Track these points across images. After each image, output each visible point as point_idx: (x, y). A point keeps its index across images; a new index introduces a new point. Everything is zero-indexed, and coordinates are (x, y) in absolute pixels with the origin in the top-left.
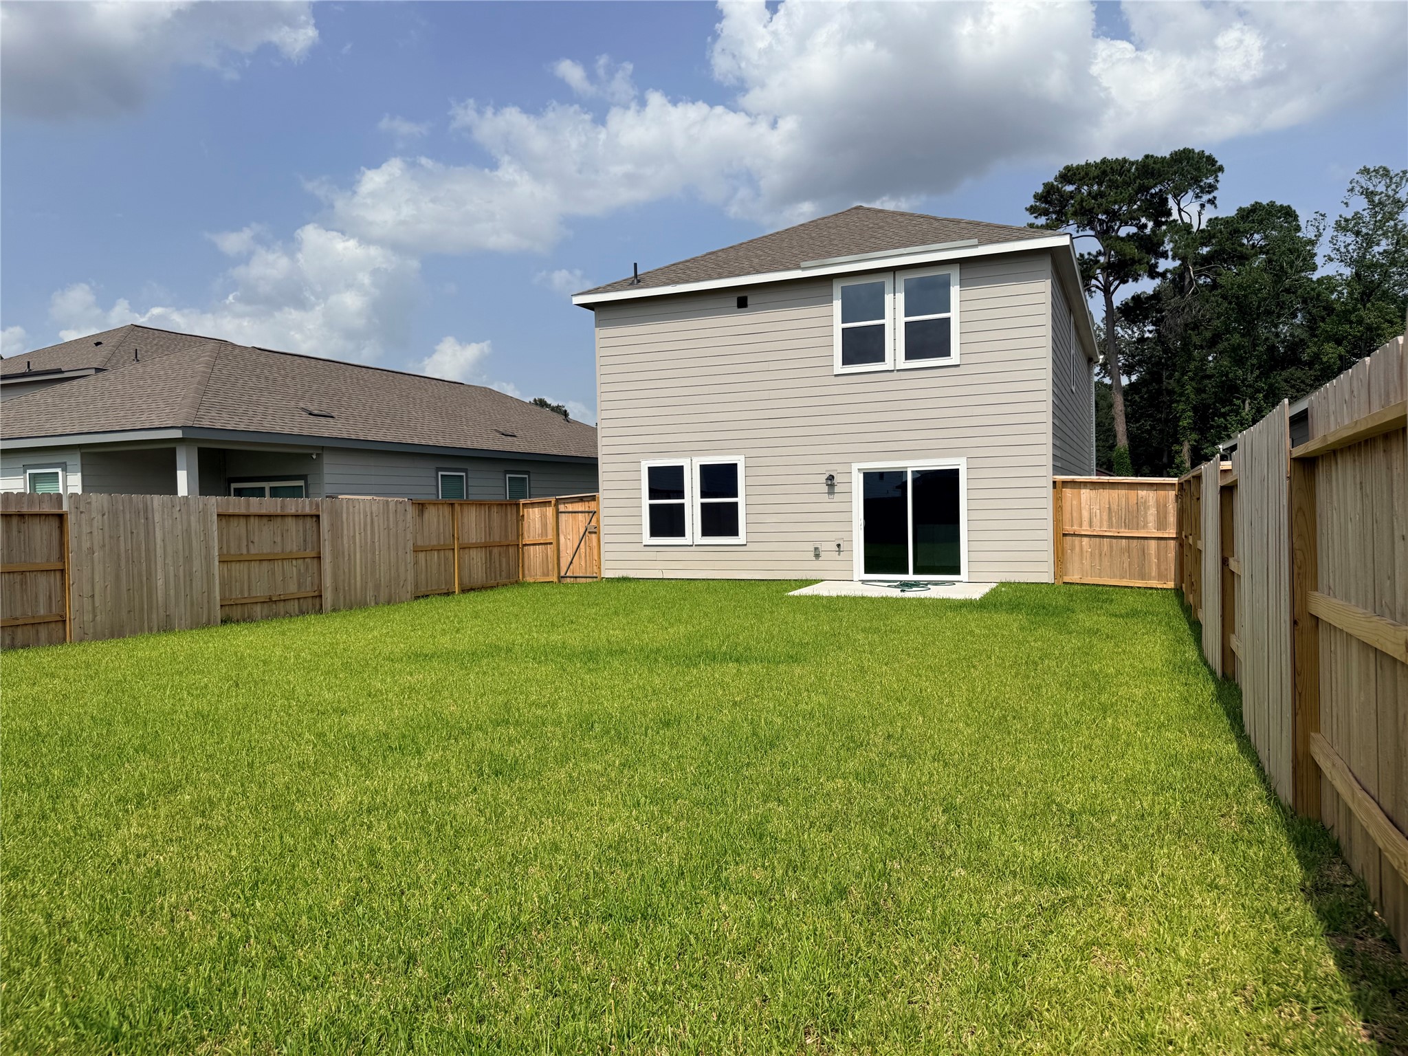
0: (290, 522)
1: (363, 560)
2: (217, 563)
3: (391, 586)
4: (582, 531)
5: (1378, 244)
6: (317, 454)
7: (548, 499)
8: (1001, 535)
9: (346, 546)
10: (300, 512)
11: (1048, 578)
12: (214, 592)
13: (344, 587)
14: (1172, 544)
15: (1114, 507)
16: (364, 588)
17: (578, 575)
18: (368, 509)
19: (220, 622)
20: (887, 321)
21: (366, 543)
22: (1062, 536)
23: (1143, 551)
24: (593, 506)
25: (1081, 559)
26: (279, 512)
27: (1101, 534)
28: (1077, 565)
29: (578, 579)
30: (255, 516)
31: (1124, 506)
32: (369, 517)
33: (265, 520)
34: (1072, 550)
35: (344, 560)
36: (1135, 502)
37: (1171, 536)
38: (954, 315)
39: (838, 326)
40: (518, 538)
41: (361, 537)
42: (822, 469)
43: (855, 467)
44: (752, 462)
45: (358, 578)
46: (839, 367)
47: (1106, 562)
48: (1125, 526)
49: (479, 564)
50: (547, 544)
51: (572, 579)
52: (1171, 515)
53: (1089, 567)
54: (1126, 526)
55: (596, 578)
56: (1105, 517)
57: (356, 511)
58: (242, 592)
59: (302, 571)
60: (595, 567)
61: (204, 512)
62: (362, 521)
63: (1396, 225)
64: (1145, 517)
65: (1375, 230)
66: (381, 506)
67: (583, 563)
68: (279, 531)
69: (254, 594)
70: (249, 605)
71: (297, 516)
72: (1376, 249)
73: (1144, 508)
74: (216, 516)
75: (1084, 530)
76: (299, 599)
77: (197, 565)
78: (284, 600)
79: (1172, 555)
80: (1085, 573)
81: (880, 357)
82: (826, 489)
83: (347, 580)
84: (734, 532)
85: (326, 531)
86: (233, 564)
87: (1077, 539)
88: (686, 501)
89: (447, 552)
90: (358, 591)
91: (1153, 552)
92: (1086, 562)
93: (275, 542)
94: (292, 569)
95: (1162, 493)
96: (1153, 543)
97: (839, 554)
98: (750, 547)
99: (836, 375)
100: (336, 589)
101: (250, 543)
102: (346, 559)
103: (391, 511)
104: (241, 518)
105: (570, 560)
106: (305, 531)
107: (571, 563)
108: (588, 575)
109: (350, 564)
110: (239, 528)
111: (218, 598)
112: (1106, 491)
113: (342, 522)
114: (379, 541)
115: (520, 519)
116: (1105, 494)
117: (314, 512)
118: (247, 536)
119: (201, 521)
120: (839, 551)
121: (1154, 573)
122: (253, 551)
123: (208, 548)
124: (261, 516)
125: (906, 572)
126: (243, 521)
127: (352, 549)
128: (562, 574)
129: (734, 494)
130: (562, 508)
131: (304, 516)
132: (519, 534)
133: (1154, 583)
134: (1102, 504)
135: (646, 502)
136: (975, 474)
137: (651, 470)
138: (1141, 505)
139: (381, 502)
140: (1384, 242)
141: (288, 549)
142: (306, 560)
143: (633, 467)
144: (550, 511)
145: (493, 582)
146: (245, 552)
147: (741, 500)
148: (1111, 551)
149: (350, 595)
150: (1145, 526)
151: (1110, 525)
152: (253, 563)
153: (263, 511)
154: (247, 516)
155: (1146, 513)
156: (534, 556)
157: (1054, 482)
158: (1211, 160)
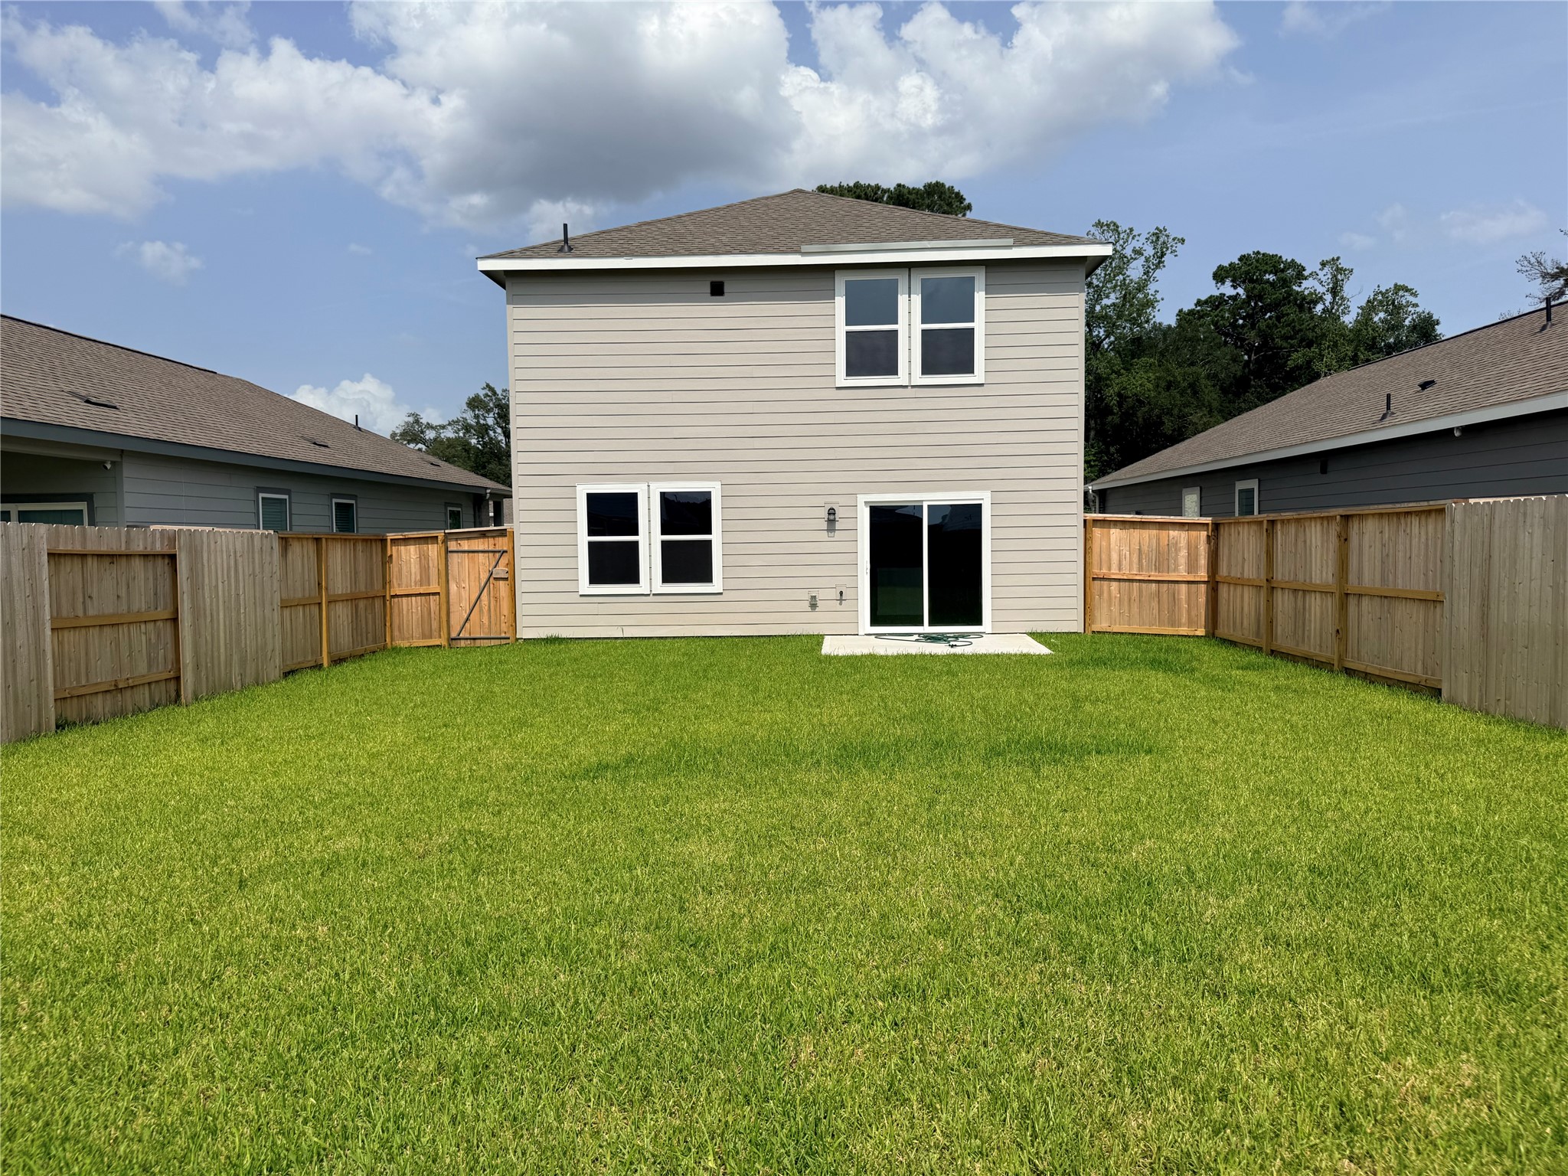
0: (137, 564)
1: (227, 623)
2: (48, 632)
3: (257, 659)
4: (484, 577)
5: (1108, 297)
6: (113, 463)
7: (433, 533)
8: (1028, 580)
9: (208, 600)
10: (149, 550)
11: (1077, 627)
12: (46, 678)
13: (207, 663)
14: (1203, 587)
15: (1145, 548)
16: (229, 663)
17: (478, 636)
18: (231, 547)
19: (54, 727)
20: (901, 327)
21: (230, 596)
22: (1090, 579)
23: (1174, 599)
24: (502, 543)
25: (1110, 606)
26: (123, 549)
27: (1131, 577)
28: (1105, 610)
29: (478, 641)
30: (93, 555)
31: (1154, 547)
32: (232, 557)
33: (107, 561)
34: (1100, 596)
35: (205, 620)
36: (1166, 543)
37: (1202, 580)
38: (979, 325)
39: (841, 329)
40: (384, 587)
41: (223, 586)
42: (820, 501)
43: (862, 499)
44: (730, 491)
45: (222, 650)
46: (842, 379)
47: (1135, 609)
48: (1156, 569)
49: (346, 623)
50: (429, 594)
51: (469, 642)
52: (1202, 557)
53: (1117, 614)
54: (1158, 569)
55: (510, 641)
56: (1135, 559)
57: (218, 549)
58: (78, 678)
59: (153, 641)
60: (503, 625)
61: (30, 549)
62: (225, 565)
63: (1124, 279)
64: (1176, 560)
65: (1105, 283)
66: (246, 541)
67: (485, 620)
68: (124, 578)
69: (93, 680)
70: (88, 697)
71: (145, 556)
72: (1105, 302)
73: (1176, 550)
74: (45, 557)
75: (1113, 574)
76: (149, 683)
77: (22, 637)
78: (132, 687)
79: (1202, 600)
80: (1113, 622)
81: (893, 370)
82: (825, 526)
83: (210, 653)
84: (707, 577)
85: (185, 579)
86: (66, 633)
87: (1106, 583)
88: (641, 538)
89: (312, 607)
90: (223, 668)
91: (1183, 597)
92: (1115, 609)
93: (118, 596)
94: (139, 638)
95: (1194, 533)
96: (1184, 587)
97: (841, 604)
98: (726, 596)
99: (838, 388)
100: (197, 666)
101: (87, 597)
102: (208, 620)
103: (256, 550)
104: (76, 558)
105: (465, 616)
106: (155, 579)
107: (467, 619)
108: (492, 636)
109: (212, 628)
110: (71, 571)
111: (51, 689)
112: (1137, 531)
113: (203, 565)
114: (244, 592)
115: (387, 560)
116: (1136, 534)
117: (166, 550)
118: (83, 588)
119: (26, 564)
120: (841, 600)
121: (1184, 620)
122: (91, 612)
123: (37, 609)
124: (100, 556)
125: (921, 623)
126: (77, 562)
127: (214, 604)
128: (454, 635)
129: (708, 530)
130: (453, 545)
131: (154, 555)
132: (385, 582)
133: (1184, 630)
134: (1132, 546)
135: (584, 539)
136: (1001, 509)
137: (592, 498)
138: (1173, 546)
139: (245, 536)
140: (1113, 296)
141: (135, 608)
142: (158, 623)
143: (566, 492)
144: (433, 550)
145: (359, 649)
146: (80, 614)
147: (716, 537)
148: (1141, 596)
149: (213, 675)
150: (1176, 569)
151: (1140, 568)
152: (91, 629)
153: (104, 549)
154: (83, 556)
155: (1177, 555)
156: (409, 612)
157: (1085, 521)
158: (959, 198)
